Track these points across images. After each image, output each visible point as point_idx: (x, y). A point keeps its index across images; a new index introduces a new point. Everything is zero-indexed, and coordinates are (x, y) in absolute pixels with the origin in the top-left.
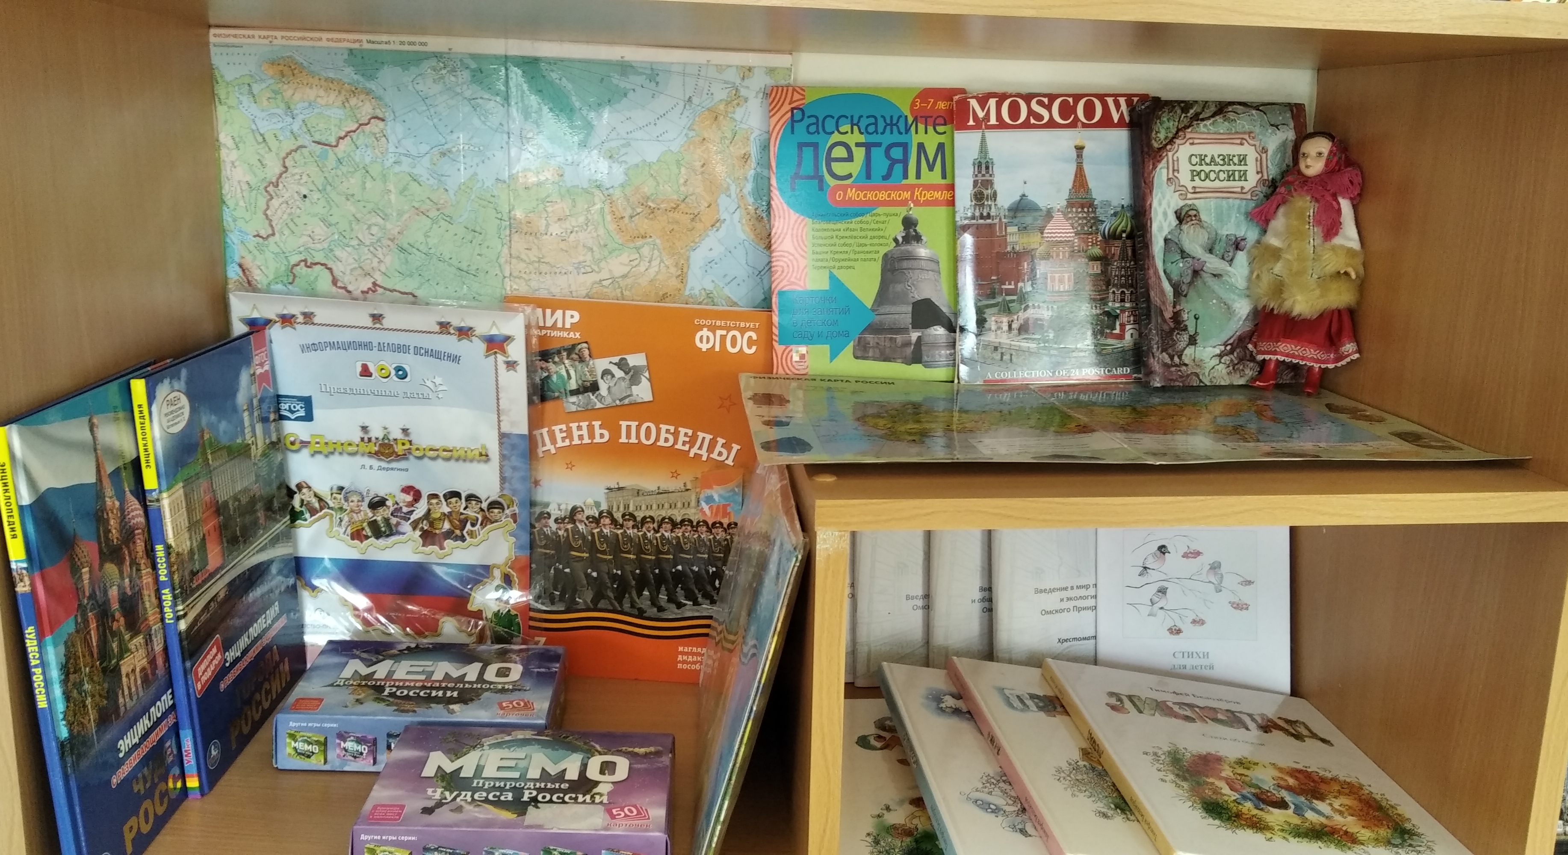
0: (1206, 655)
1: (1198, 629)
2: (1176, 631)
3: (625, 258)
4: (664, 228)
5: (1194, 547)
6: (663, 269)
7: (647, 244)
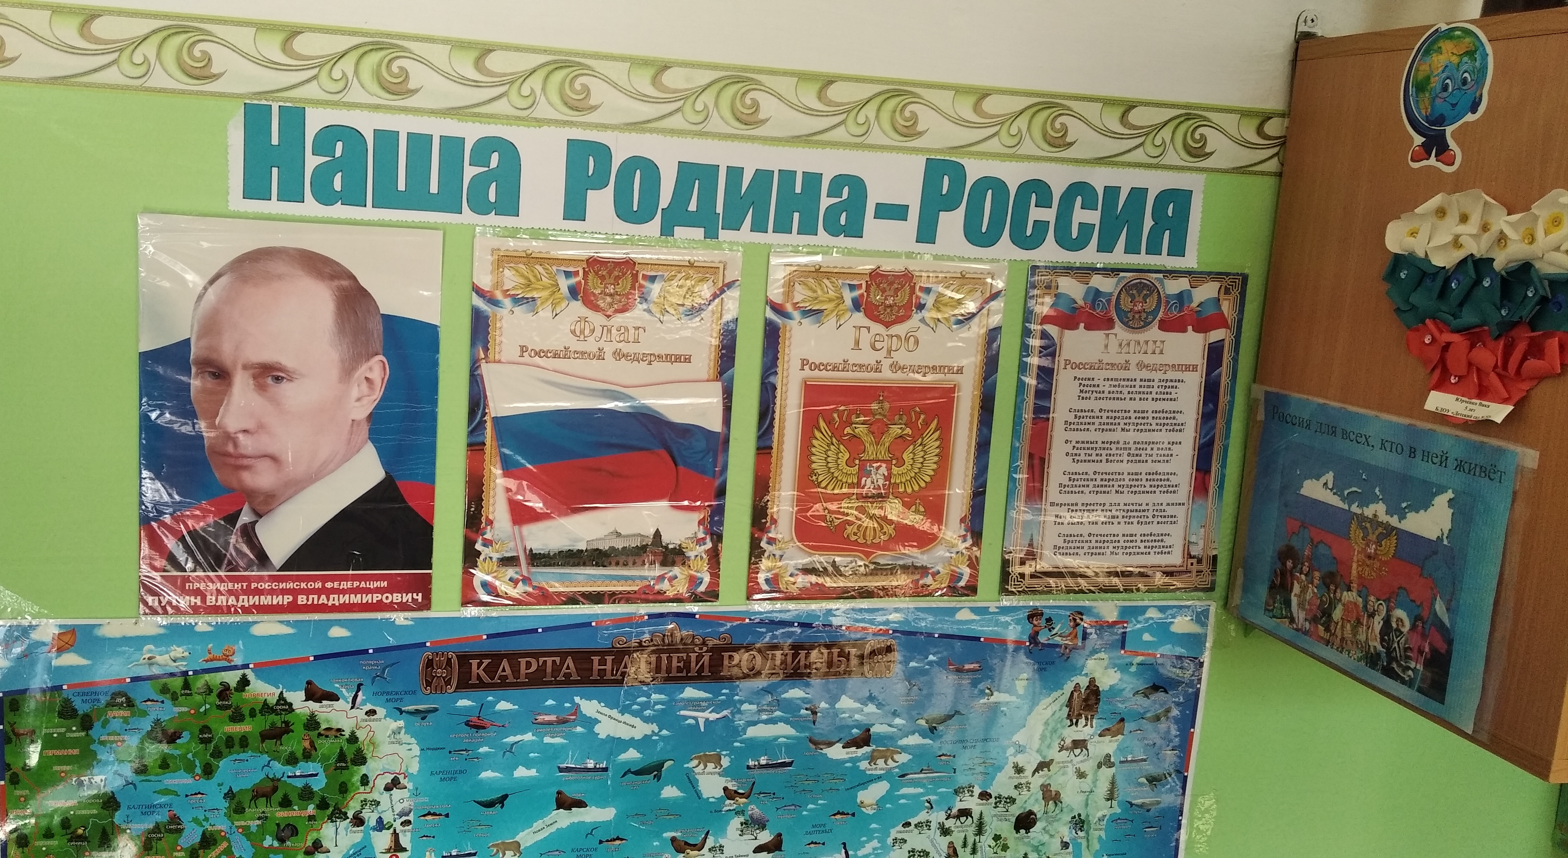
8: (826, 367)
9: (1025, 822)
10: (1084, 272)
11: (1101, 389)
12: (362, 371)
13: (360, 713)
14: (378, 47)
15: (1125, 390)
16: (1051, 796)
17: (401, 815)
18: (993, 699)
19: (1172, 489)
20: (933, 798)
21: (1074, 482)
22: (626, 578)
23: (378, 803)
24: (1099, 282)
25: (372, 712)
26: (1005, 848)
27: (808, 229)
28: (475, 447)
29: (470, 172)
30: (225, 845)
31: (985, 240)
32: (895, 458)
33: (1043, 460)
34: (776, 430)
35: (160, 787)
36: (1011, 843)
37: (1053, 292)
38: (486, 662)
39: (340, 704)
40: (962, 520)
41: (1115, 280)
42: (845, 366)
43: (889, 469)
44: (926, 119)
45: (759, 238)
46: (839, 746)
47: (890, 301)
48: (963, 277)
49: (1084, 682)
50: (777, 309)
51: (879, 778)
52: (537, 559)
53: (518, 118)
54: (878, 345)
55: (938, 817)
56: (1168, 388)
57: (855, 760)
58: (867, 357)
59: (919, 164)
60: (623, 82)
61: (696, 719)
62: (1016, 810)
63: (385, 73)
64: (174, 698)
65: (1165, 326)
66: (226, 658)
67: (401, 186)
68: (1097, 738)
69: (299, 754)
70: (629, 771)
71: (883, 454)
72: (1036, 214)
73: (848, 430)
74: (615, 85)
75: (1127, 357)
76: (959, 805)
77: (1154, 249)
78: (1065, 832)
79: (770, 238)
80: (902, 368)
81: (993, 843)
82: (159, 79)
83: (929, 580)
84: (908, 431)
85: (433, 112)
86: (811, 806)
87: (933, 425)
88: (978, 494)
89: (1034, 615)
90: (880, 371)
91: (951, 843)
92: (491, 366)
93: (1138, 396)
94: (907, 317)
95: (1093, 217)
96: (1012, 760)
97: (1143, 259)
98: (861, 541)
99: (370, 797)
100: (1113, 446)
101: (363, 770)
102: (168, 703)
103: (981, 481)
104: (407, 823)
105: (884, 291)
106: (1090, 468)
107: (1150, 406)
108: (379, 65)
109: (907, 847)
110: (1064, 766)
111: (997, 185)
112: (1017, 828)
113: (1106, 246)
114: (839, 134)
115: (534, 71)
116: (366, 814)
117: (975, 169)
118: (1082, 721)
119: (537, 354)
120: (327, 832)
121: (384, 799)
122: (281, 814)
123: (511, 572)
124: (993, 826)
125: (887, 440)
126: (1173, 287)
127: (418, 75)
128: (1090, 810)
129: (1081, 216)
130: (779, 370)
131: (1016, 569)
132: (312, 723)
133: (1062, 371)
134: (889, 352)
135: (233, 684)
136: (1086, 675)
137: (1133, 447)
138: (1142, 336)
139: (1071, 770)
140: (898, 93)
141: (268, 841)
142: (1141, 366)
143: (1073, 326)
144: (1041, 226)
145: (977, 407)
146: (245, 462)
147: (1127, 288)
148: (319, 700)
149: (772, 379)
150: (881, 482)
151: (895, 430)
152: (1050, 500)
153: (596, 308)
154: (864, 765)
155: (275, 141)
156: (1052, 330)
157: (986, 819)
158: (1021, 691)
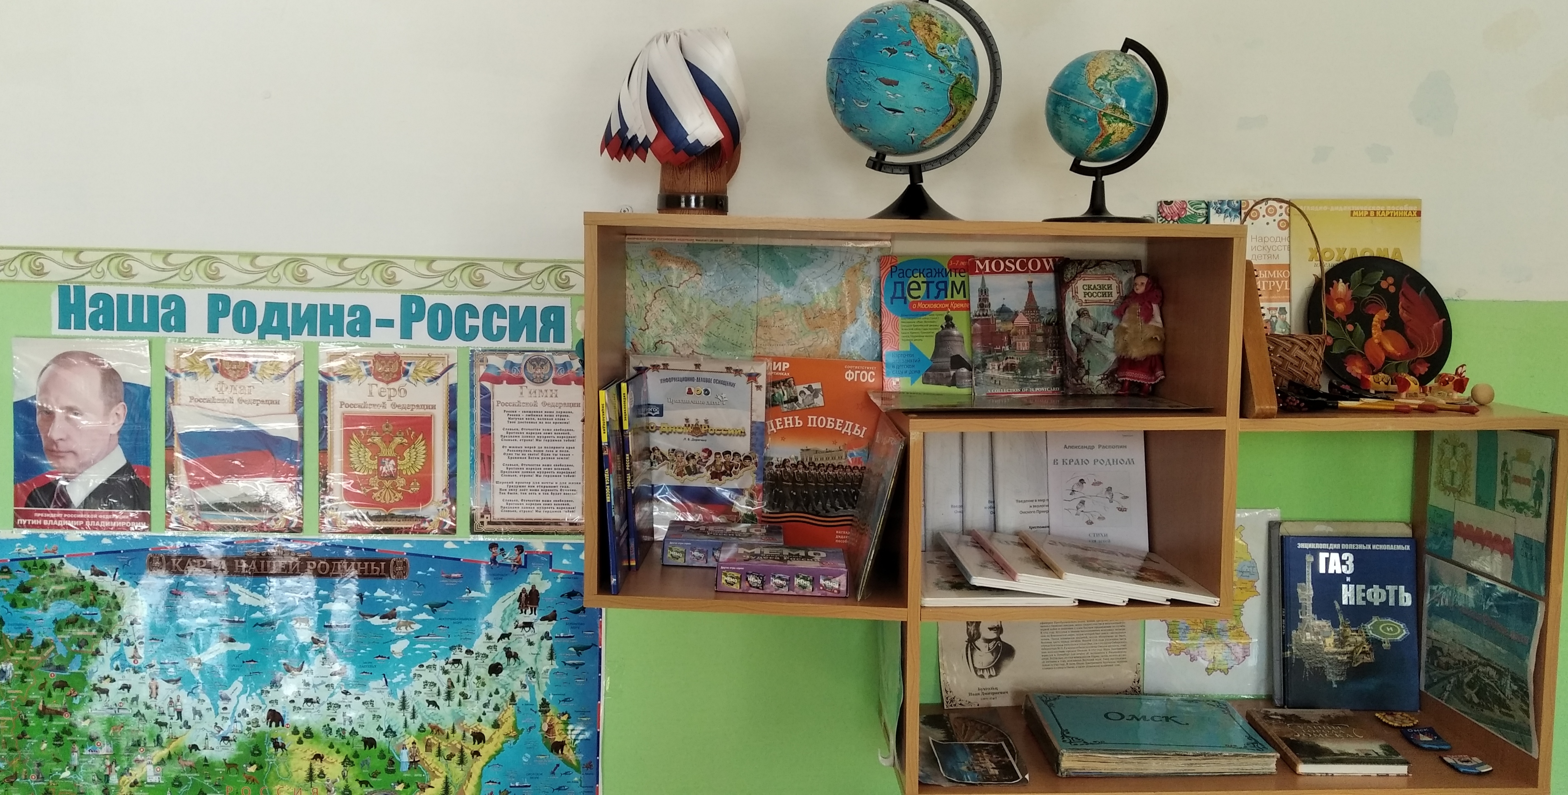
0: (1106, 535)
1: (1101, 521)
2: (1090, 523)
3: (810, 338)
4: (829, 323)
5: (1097, 480)
6: (829, 343)
7: (821, 330)
8: (354, 406)
9: (495, 669)
10: (504, 352)
11: (521, 417)
12: (114, 410)
13: (117, 583)
14: (117, 256)
15: (536, 418)
16: (510, 654)
17: (138, 638)
18: (470, 595)
19: (571, 474)
20: (437, 651)
21: (510, 471)
22: (252, 519)
23: (127, 631)
24: (511, 357)
25: (123, 583)
26: (484, 684)
27: (339, 333)
28: (169, 448)
29: (162, 312)
30: (53, 647)
31: (443, 336)
32: (399, 454)
33: (490, 457)
34: (329, 440)
35: (23, 615)
36: (486, 681)
37: (485, 363)
38: (180, 560)
39: (107, 578)
40: (444, 491)
41: (522, 357)
42: (365, 406)
43: (396, 462)
44: (400, 274)
45: (312, 339)
46: (377, 617)
47: (388, 370)
48: (430, 357)
49: (528, 588)
50: (324, 375)
51: (403, 638)
52: (204, 507)
53: (184, 285)
54: (383, 394)
55: (441, 663)
56: (563, 417)
57: (388, 626)
58: (379, 400)
59: (397, 299)
60: (235, 264)
61: (293, 597)
62: (489, 662)
63: (121, 268)
64: (29, 570)
65: (556, 381)
66: (53, 551)
67: (130, 320)
68: (539, 621)
69: (88, 603)
70: (257, 624)
71: (391, 453)
72: (470, 322)
73: (369, 440)
74: (232, 267)
75: (535, 399)
76: (453, 657)
77: (545, 338)
78: (523, 677)
79: (318, 338)
80: (398, 406)
81: (476, 681)
82: (21, 276)
83: (426, 525)
84: (405, 440)
85: (144, 284)
86: (362, 651)
87: (421, 437)
88: (452, 475)
89: (493, 545)
90: (384, 407)
91: (449, 679)
92: (177, 407)
93: (544, 421)
94: (398, 379)
95: (505, 323)
96: (484, 632)
97: (538, 345)
98: (383, 501)
99: (123, 628)
100: (532, 450)
101: (119, 613)
102: (27, 572)
103: (453, 468)
104: (141, 643)
105: (383, 365)
106: (519, 462)
107: (552, 426)
108: (118, 264)
109: (423, 679)
110: (518, 638)
111: (445, 308)
112: (490, 673)
113: (515, 338)
114: (352, 284)
115: (191, 262)
116: (120, 637)
117: (430, 300)
118: (529, 611)
119: (199, 400)
120: (102, 644)
121: (130, 629)
122: (80, 633)
123: (190, 513)
124: (475, 671)
125: (393, 446)
126: (560, 359)
127: (137, 267)
128: (539, 665)
129: (497, 322)
130: (328, 408)
131: (478, 520)
132: (94, 587)
133: (496, 407)
134: (390, 397)
135: (57, 565)
136: (529, 583)
137: (544, 450)
138: (543, 387)
139: (524, 641)
140: (382, 262)
141: (74, 647)
142: (545, 404)
143: (500, 383)
144: (474, 329)
145: (447, 428)
146: (61, 454)
147: (530, 361)
148: (97, 575)
149: (324, 412)
150: (391, 469)
151: (398, 440)
152: (496, 480)
153: (227, 377)
154: (393, 629)
155: (72, 302)
156: (487, 384)
157: (471, 666)
158: (488, 591)
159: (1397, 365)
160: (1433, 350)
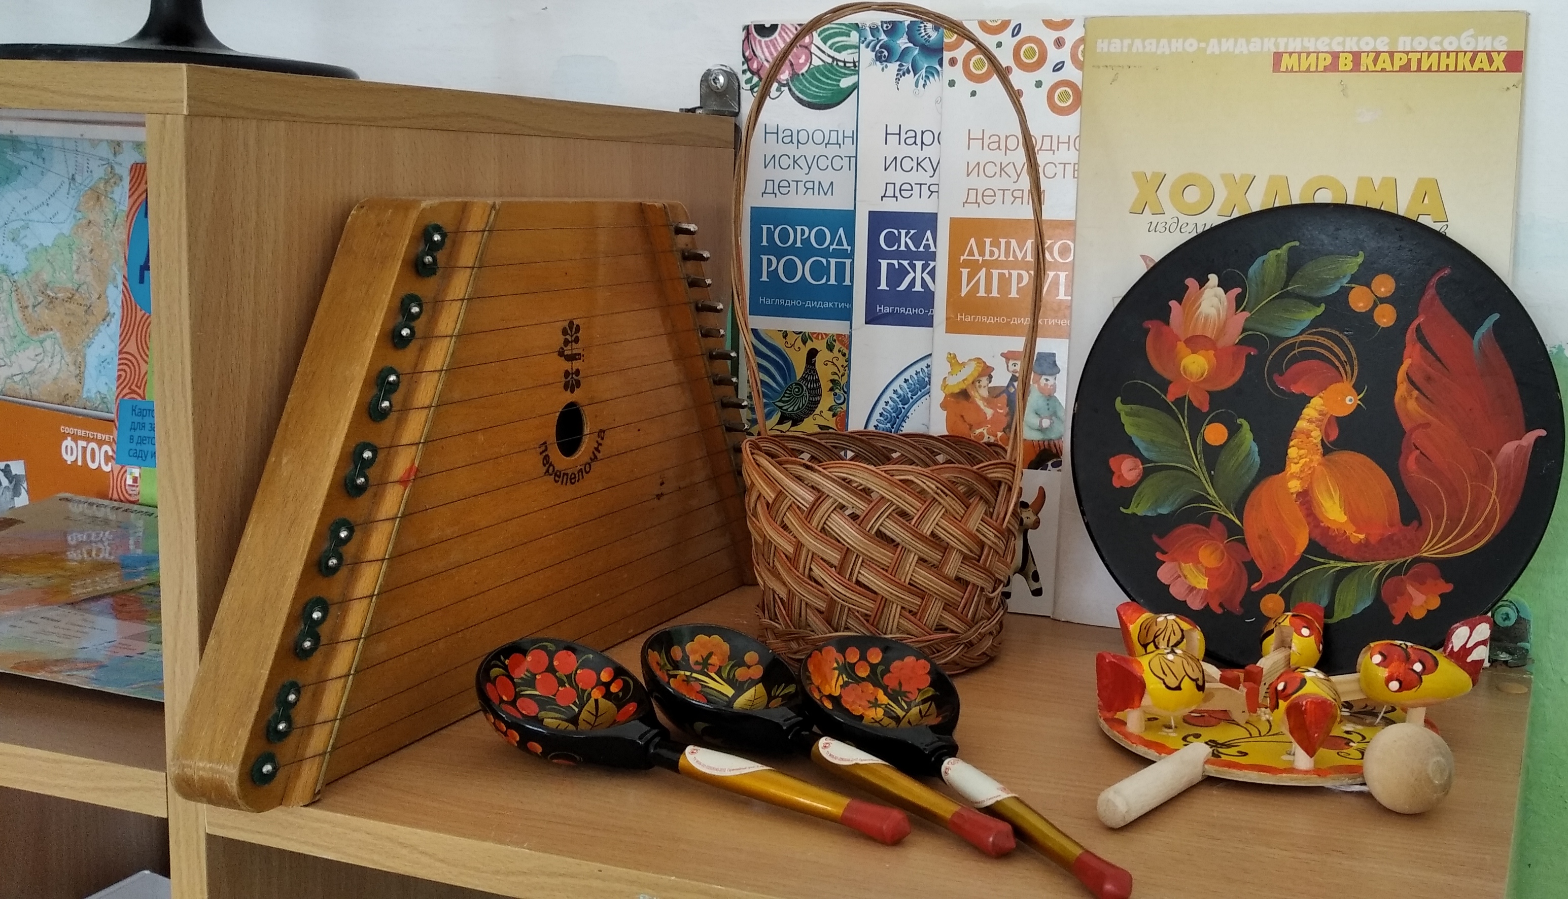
3: (31, 352)
4: (62, 320)
6: (64, 368)
7: (49, 337)
159: (1342, 574)
160: (1477, 537)
